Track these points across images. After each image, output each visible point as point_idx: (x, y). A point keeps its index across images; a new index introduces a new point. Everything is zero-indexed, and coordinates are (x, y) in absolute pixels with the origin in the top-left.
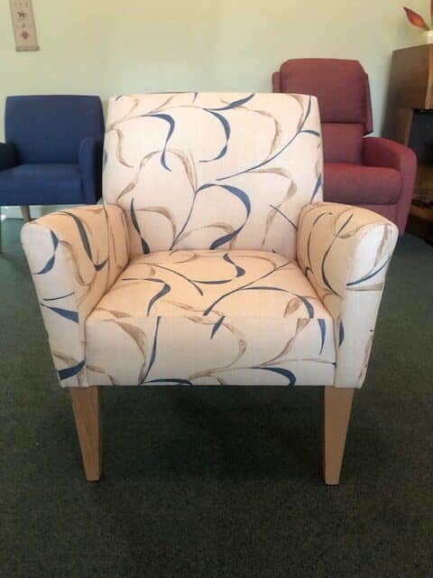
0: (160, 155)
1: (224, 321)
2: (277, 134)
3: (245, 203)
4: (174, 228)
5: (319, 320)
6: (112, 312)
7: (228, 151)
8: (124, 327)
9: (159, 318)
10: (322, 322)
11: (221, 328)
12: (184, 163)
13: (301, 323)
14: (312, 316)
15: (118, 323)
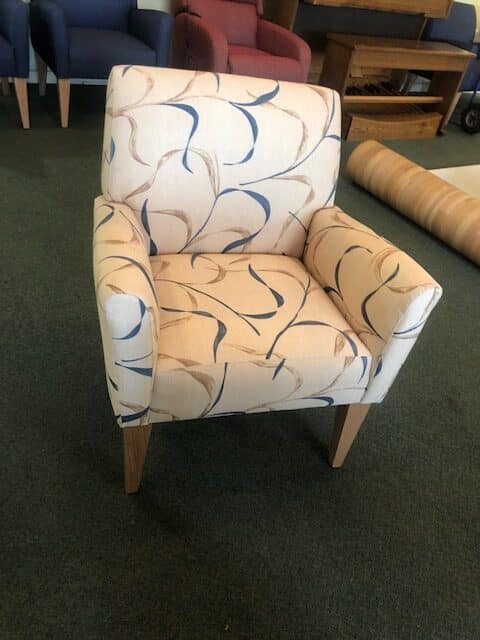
0: (181, 154)
1: (285, 364)
2: (304, 139)
3: (265, 209)
4: (190, 232)
5: (362, 357)
6: (180, 360)
7: (254, 154)
8: (194, 375)
9: (226, 364)
10: (364, 359)
11: (283, 370)
12: (207, 164)
13: (348, 361)
14: (356, 355)
15: (188, 372)
